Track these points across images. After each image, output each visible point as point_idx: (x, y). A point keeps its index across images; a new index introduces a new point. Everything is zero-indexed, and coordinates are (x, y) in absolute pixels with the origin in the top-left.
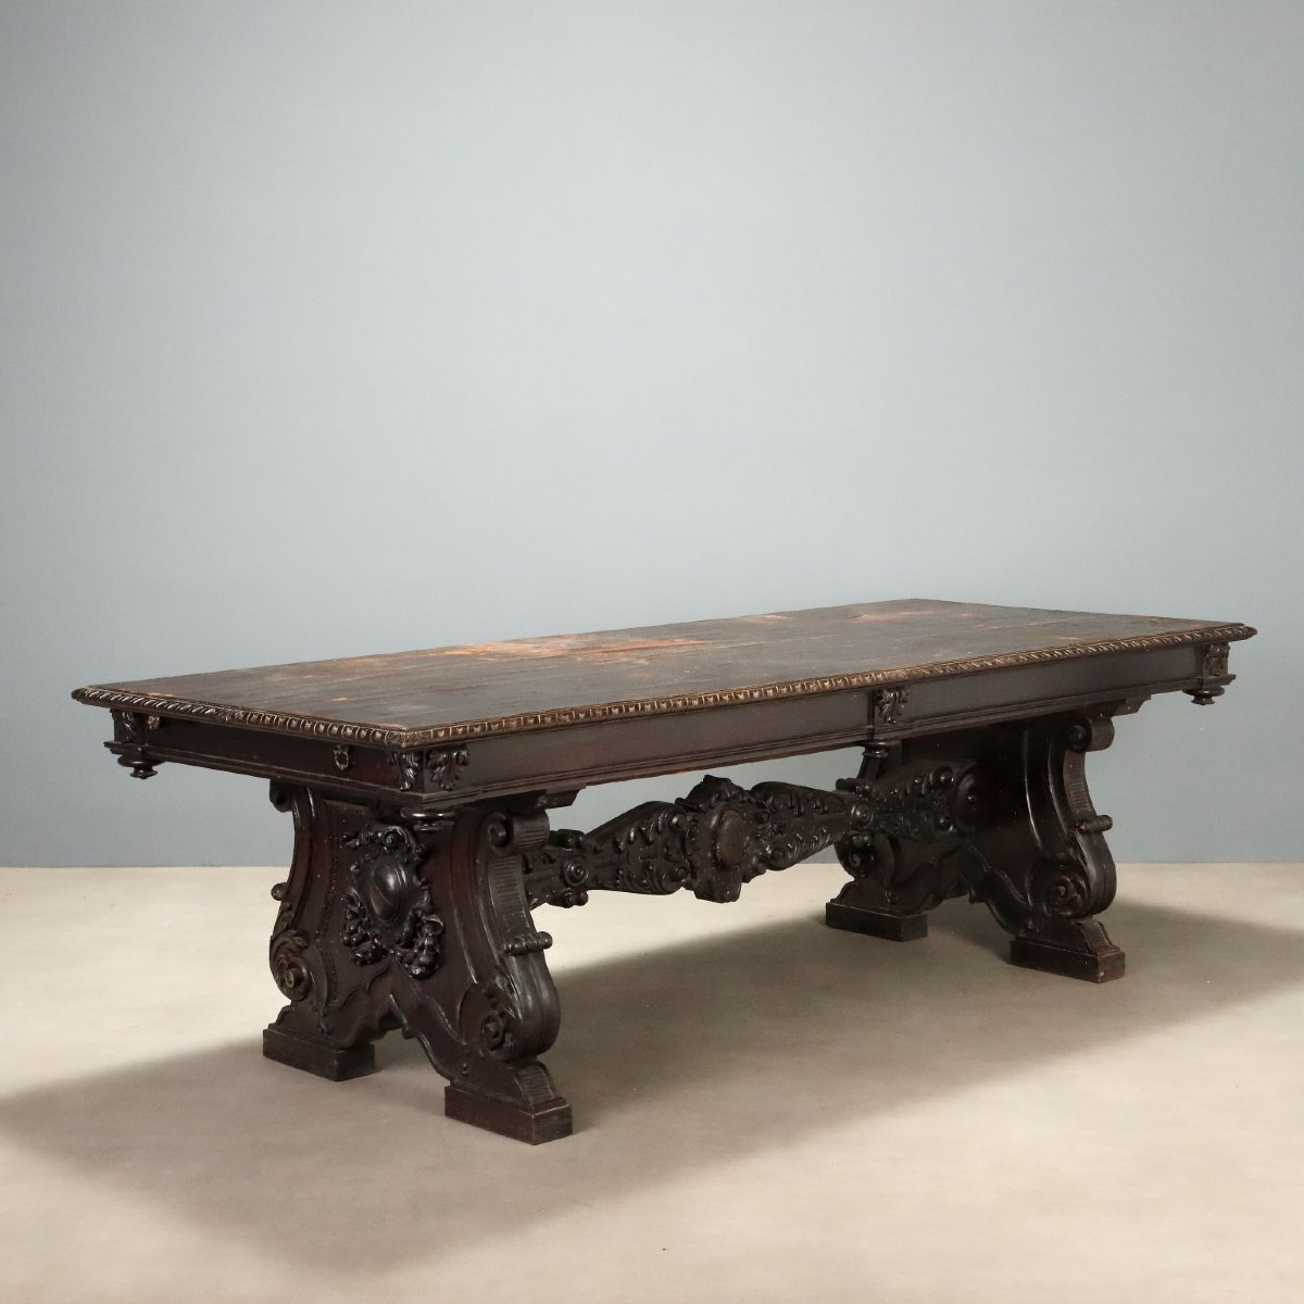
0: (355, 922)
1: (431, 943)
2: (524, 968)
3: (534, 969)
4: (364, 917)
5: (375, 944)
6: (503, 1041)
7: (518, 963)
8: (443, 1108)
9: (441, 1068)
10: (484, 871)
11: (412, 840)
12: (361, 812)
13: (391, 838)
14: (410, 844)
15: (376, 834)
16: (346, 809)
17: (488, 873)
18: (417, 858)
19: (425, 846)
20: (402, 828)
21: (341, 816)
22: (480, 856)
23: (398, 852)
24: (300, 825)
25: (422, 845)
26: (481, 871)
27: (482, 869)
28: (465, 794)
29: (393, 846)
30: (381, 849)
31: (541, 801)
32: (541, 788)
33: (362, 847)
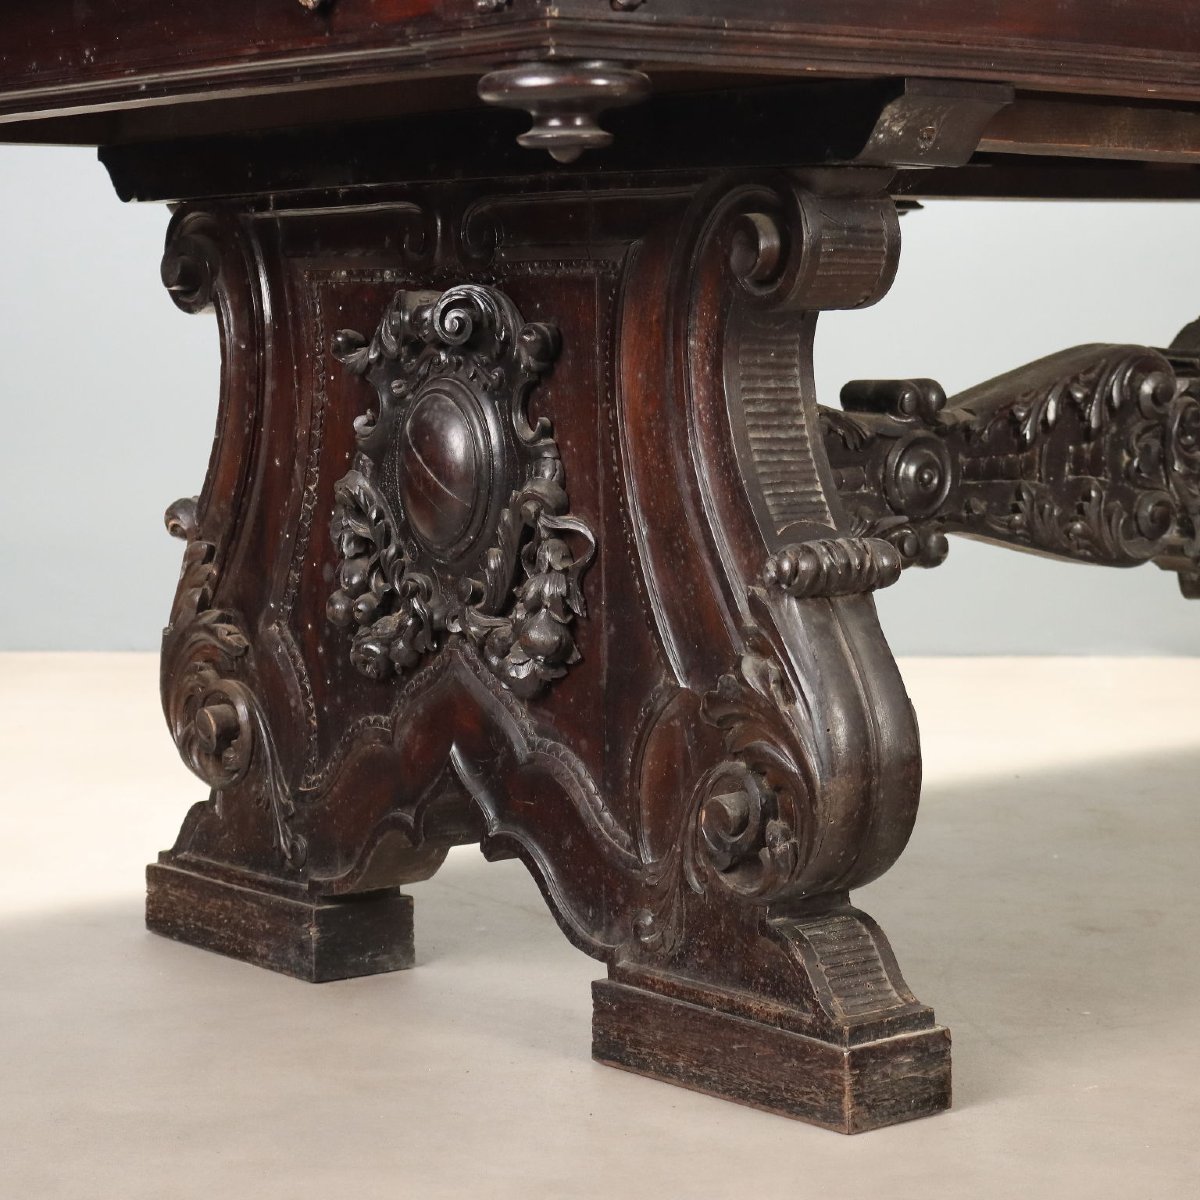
0: (363, 564)
1: (562, 590)
2: (824, 632)
3: (849, 638)
4: (387, 544)
5: (415, 615)
6: (761, 841)
7: (806, 617)
8: (588, 1039)
9: (581, 930)
10: (712, 368)
11: (513, 317)
12: (382, 272)
13: (457, 318)
14: (508, 329)
15: (417, 315)
16: (344, 273)
17: (721, 371)
18: (526, 360)
19: (549, 328)
20: (487, 290)
21: (332, 296)
22: (698, 325)
23: (475, 358)
24: (234, 340)
25: (540, 325)
26: (703, 369)
27: (706, 362)
28: (672, 30)
29: (463, 339)
30: (432, 359)
31: (886, 124)
32: (892, 71)
33: (384, 363)
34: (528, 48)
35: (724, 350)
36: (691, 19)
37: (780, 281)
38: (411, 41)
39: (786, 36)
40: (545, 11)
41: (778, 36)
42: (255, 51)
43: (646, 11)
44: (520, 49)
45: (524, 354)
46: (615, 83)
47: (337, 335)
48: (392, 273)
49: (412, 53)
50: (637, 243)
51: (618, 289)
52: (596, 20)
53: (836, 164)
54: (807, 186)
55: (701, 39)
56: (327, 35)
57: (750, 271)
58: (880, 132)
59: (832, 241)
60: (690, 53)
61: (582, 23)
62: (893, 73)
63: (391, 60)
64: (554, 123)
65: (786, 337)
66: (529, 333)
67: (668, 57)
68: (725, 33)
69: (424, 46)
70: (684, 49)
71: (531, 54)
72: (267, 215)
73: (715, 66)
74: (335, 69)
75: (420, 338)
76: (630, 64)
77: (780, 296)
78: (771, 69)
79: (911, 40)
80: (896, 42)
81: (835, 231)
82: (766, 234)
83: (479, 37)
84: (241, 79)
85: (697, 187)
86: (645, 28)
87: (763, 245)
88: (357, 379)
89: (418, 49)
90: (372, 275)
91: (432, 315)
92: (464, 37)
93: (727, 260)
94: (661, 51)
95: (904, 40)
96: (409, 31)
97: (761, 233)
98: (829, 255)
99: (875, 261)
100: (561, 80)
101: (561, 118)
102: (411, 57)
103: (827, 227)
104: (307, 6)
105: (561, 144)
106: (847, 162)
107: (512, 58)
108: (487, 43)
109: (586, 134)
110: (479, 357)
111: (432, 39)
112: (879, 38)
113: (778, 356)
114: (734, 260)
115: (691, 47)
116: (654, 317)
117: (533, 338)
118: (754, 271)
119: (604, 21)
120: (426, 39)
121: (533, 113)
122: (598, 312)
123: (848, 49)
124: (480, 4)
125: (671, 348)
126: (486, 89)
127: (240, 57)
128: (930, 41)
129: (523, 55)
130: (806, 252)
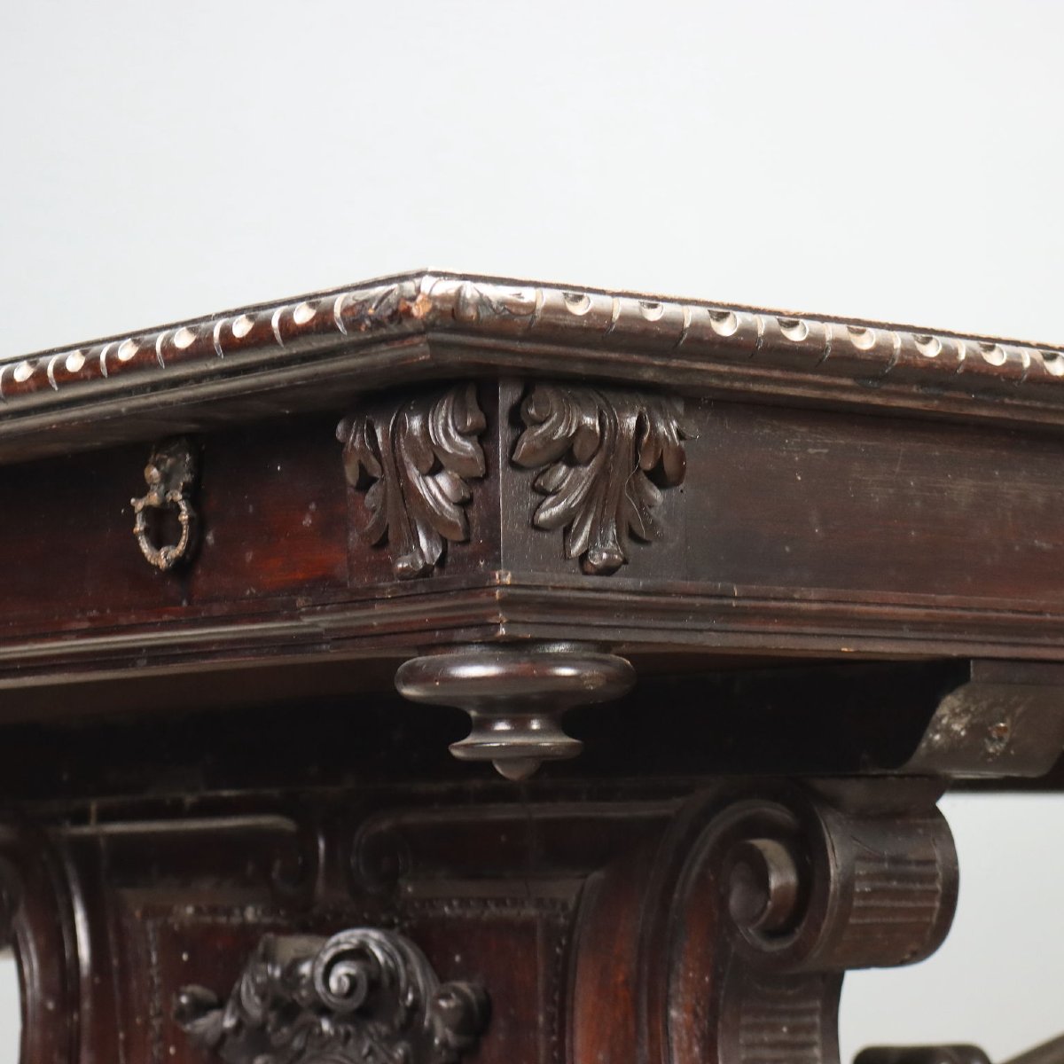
10: (703, 1050)
11: (424, 974)
12: (243, 909)
13: (348, 975)
14: (416, 991)
15: (291, 970)
16: (190, 910)
17: (716, 1053)
18: (442, 1034)
19: (474, 990)
20: (387, 936)
21: (173, 940)
22: (682, 989)
23: (372, 1030)
24: (38, 995)
25: (463, 986)
26: (690, 1049)
27: (694, 1040)
28: (663, 600)
29: (353, 1004)
30: (311, 1030)
31: (944, 721)
32: (954, 651)
33: (244, 1033)
34: (468, 626)
35: (720, 1025)
36: (688, 585)
37: (799, 932)
38: (302, 614)
39: (816, 606)
40: (495, 577)
41: (804, 606)
42: (85, 625)
43: (627, 576)
44: (459, 627)
45: (438, 1024)
46: (588, 674)
47: (179, 994)
48: (256, 911)
49: (305, 630)
50: (597, 876)
51: (570, 940)
52: (563, 588)
53: (874, 773)
54: (833, 803)
55: (702, 613)
56: (184, 603)
57: (757, 917)
58: (937, 732)
59: (870, 877)
60: (688, 630)
61: (544, 592)
62: (955, 654)
63: (275, 638)
64: (502, 726)
65: (802, 1006)
66: (446, 997)
67: (658, 637)
68: (734, 604)
69: (322, 622)
70: (679, 625)
71: (474, 634)
72: (86, 830)
73: (721, 647)
74: (195, 650)
75: (294, 1001)
76: (606, 646)
77: (798, 953)
78: (794, 650)
79: (978, 610)
80: (959, 612)
81: (871, 864)
82: (779, 869)
83: (399, 609)
84: (64, 662)
85: (679, 801)
86: (628, 598)
87: (774, 882)
88: (205, 1053)
89: (313, 625)
90: (229, 913)
91: (313, 969)
92: (378, 609)
93: (723, 902)
94: (649, 628)
95: (970, 609)
96: (300, 602)
97: (772, 866)
98: (864, 896)
99: (926, 904)
100: (513, 668)
101: (512, 721)
102: (304, 635)
103: (862, 858)
104: (158, 566)
105: (513, 755)
106: (889, 772)
107: (444, 638)
108: (412, 618)
109: (546, 742)
110: (375, 1028)
111: (332, 612)
112: (937, 607)
113: (794, 1030)
114: (735, 902)
115: (688, 623)
116: (621, 978)
117: (452, 1004)
118: (763, 919)
119: (573, 589)
120: (322, 612)
121: (473, 713)
122: (541, 969)
123: (895, 623)
124: (400, 566)
125: (644, 1020)
126: (408, 681)
127: (65, 633)
128: (1002, 611)
129: (460, 635)
130: (835, 892)
